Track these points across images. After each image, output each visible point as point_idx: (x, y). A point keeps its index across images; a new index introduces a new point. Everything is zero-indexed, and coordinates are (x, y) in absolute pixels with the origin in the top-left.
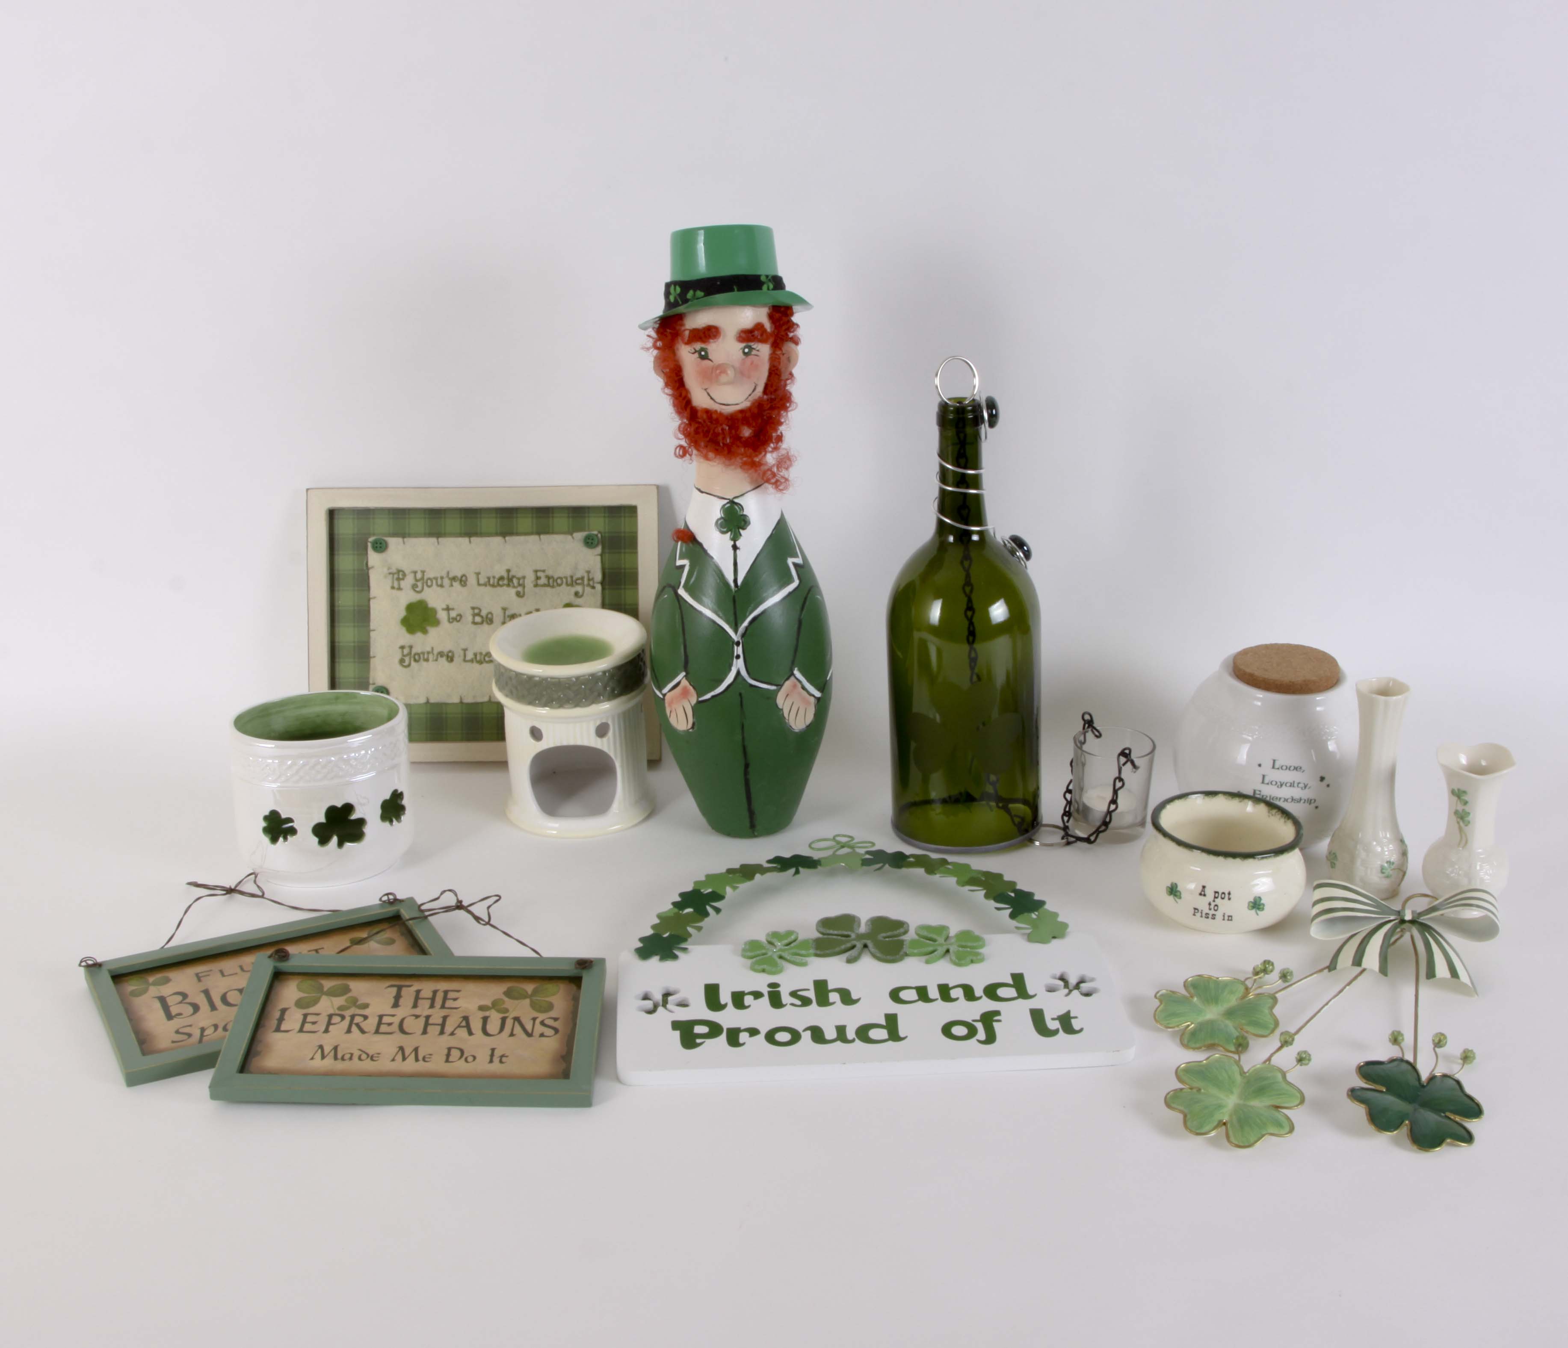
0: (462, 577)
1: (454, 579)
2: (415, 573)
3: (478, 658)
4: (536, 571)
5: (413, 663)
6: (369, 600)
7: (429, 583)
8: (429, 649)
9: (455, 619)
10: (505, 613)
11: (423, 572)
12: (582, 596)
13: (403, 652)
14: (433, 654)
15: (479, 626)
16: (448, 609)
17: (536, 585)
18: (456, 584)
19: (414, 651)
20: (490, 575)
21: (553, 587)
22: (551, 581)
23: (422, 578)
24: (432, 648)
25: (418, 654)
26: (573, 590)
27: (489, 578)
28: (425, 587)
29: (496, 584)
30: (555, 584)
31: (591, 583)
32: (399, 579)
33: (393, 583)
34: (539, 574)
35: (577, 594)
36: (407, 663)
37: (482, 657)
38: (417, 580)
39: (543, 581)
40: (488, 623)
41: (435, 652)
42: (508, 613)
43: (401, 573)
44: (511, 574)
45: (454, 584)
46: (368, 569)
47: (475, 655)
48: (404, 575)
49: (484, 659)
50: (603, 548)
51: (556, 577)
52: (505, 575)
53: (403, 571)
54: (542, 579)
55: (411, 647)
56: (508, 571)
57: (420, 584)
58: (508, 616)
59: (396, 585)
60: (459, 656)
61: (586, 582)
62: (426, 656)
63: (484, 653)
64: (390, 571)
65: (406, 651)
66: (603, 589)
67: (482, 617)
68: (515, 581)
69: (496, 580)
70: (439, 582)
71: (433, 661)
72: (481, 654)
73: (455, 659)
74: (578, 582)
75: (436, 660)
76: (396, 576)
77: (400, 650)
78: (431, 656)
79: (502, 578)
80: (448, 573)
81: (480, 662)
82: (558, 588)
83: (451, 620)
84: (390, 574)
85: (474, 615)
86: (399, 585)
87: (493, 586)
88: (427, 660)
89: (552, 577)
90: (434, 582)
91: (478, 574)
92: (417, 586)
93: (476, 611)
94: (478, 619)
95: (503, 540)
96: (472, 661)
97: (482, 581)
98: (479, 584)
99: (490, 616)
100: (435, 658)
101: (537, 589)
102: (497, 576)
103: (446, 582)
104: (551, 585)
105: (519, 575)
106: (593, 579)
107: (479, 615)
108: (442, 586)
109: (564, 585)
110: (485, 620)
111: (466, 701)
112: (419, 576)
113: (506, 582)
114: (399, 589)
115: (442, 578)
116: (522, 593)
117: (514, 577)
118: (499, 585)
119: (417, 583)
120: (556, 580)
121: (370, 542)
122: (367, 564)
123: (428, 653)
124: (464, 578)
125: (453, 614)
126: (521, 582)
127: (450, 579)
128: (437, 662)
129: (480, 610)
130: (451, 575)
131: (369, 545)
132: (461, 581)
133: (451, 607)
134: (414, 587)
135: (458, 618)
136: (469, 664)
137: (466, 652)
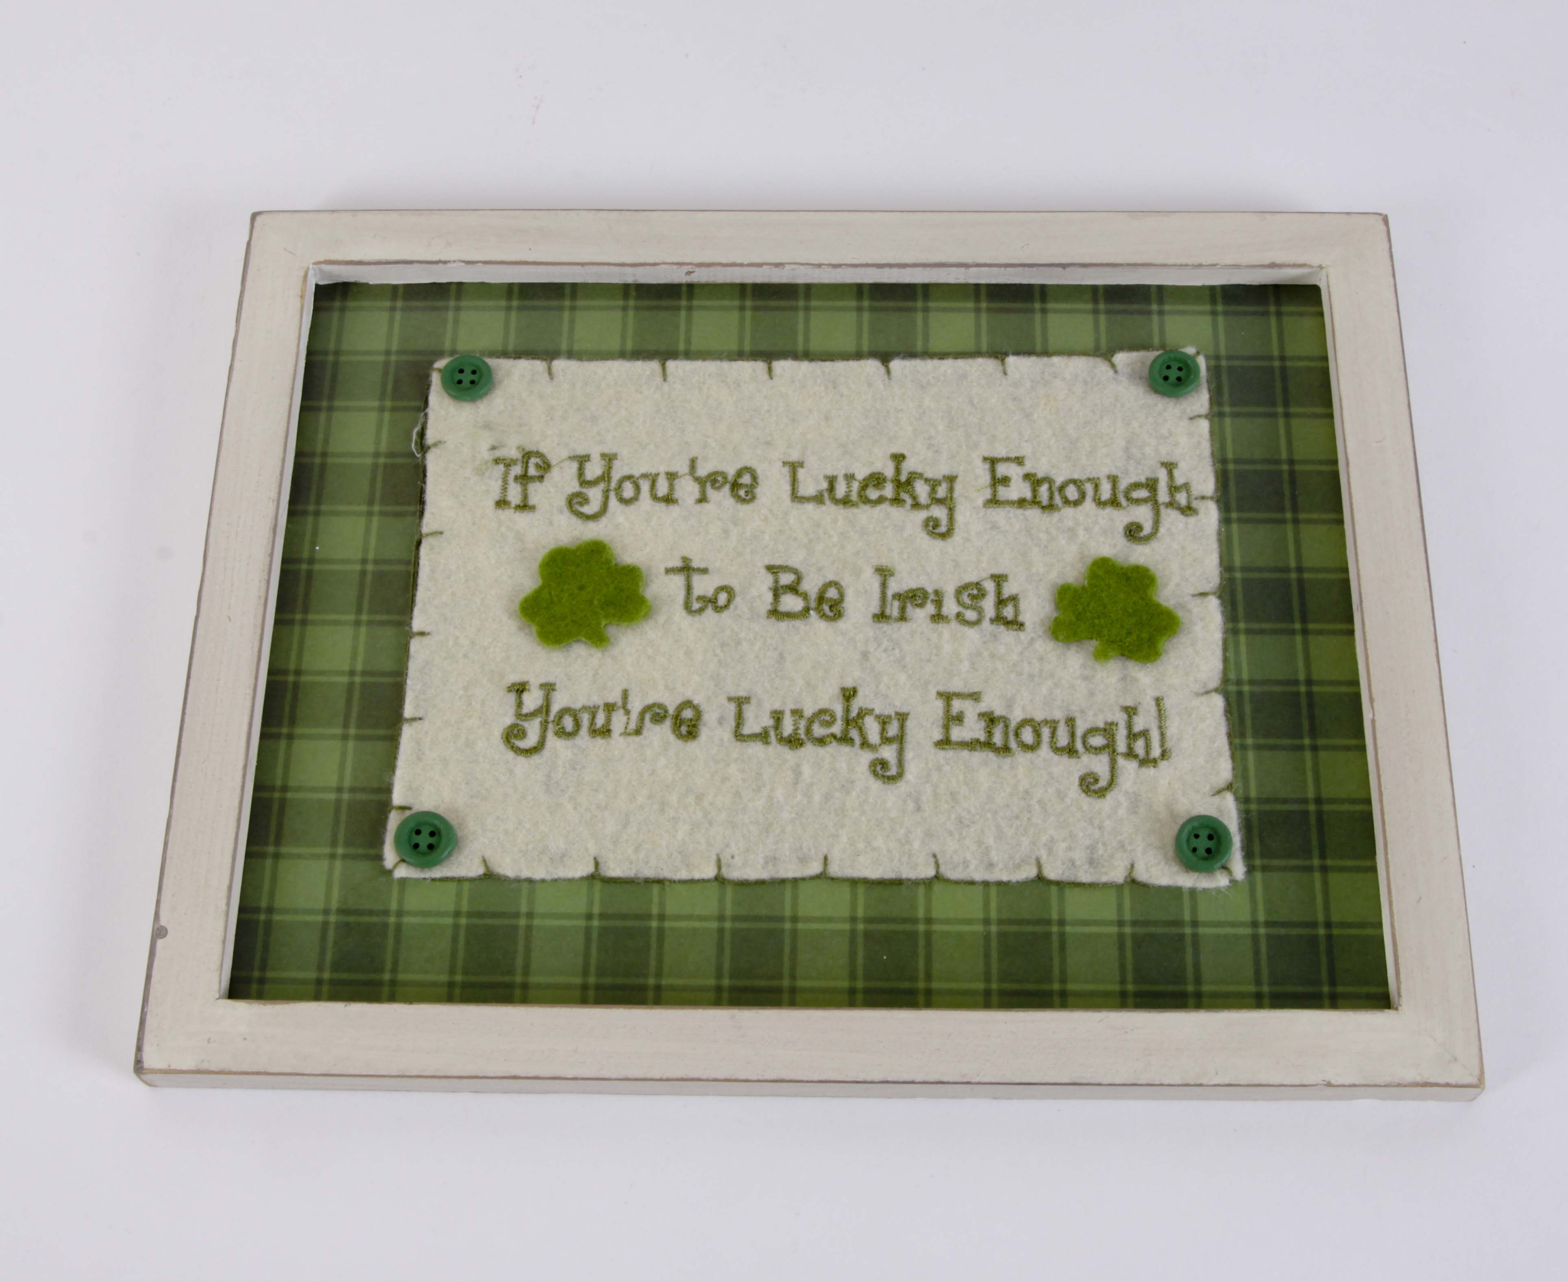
0: (740, 473)
1: (714, 480)
2: (582, 460)
3: (788, 728)
4: (993, 462)
5: (552, 740)
6: (419, 543)
7: (628, 491)
8: (615, 697)
9: (710, 602)
10: (884, 586)
11: (609, 459)
12: (1147, 539)
13: (520, 704)
14: (628, 712)
15: (798, 623)
16: (686, 569)
17: (994, 502)
18: (721, 498)
19: (559, 702)
20: (840, 471)
21: (1050, 507)
22: (1044, 489)
23: (605, 477)
24: (625, 694)
25: (574, 714)
26: (1121, 518)
27: (832, 481)
28: (613, 502)
29: (854, 497)
30: (1058, 500)
31: (1182, 498)
32: (524, 479)
33: (504, 489)
34: (1002, 470)
35: (1133, 532)
36: (531, 740)
37: (803, 724)
38: (584, 483)
39: (1019, 489)
40: (823, 616)
41: (636, 706)
42: (894, 586)
43: (533, 461)
44: (908, 466)
45: (711, 492)
46: (424, 448)
47: (777, 715)
48: (546, 466)
49: (808, 731)
50: (1216, 399)
51: (1059, 480)
52: (889, 471)
53: (538, 454)
54: (1013, 483)
55: (548, 688)
56: (898, 459)
57: (595, 494)
58: (898, 596)
59: (514, 494)
60: (721, 721)
61: (1163, 496)
62: (600, 720)
63: (808, 712)
64: (498, 453)
65: (532, 700)
66: (1225, 521)
67: (805, 596)
68: (922, 490)
69: (856, 486)
70: (662, 488)
71: (626, 734)
72: (797, 713)
73: (704, 733)
74: (1136, 495)
75: (638, 732)
76: (517, 470)
77: (512, 697)
78: (618, 721)
79: (876, 480)
80: (693, 463)
81: (793, 742)
82: (1069, 512)
83: (696, 606)
84: (497, 461)
85: (777, 592)
86: (525, 497)
87: (846, 502)
88: (605, 732)
89: (1048, 480)
90: (645, 486)
91: (794, 467)
92: (586, 501)
93: (786, 579)
94: (792, 603)
95: (882, 369)
96: (763, 737)
97: (808, 488)
98: (796, 497)
99: (832, 593)
100: (632, 726)
101: (999, 515)
102: (861, 474)
103: (687, 489)
104: (1045, 500)
105: (933, 472)
106: (1186, 486)
107: (793, 589)
108: (669, 500)
109: (1089, 505)
110: (813, 604)
111: (736, 872)
112: (594, 470)
113: (888, 491)
114: (525, 506)
115: (672, 477)
116: (944, 521)
117: (913, 476)
118: (865, 500)
119: (584, 490)
120: (1062, 488)
121: (440, 370)
122: (422, 435)
123: (610, 708)
124: (746, 479)
125: (703, 586)
126: (941, 492)
127: (701, 482)
128: (637, 739)
129: (799, 579)
130: (702, 472)
131: (436, 379)
132: (735, 486)
133: (695, 564)
134: (575, 502)
135: (723, 598)
136: (756, 749)
137: (745, 707)
